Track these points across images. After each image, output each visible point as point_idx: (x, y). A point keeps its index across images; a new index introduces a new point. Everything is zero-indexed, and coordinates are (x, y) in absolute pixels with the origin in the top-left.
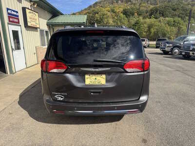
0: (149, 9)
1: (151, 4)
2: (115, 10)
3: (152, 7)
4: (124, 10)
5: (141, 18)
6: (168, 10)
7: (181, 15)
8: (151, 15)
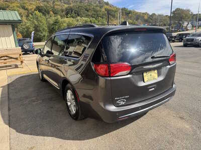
0: (64, 8)
1: (65, 3)
2: (26, 7)
3: (66, 6)
4: (37, 7)
5: (59, 17)
6: (82, 11)
7: (93, 15)
8: (67, 14)
